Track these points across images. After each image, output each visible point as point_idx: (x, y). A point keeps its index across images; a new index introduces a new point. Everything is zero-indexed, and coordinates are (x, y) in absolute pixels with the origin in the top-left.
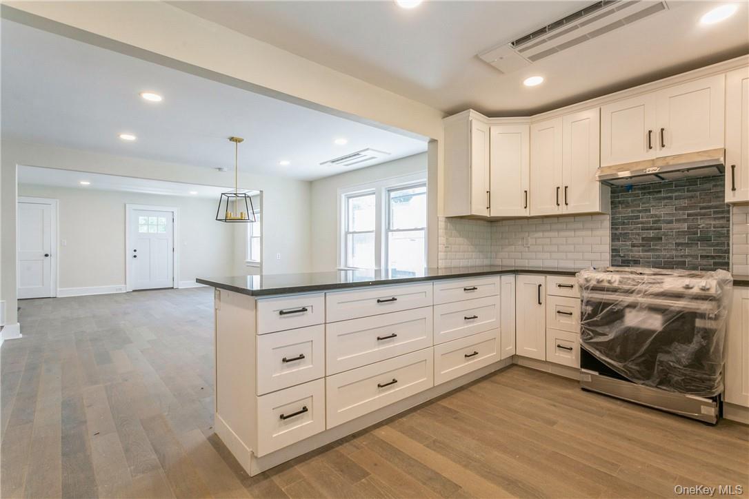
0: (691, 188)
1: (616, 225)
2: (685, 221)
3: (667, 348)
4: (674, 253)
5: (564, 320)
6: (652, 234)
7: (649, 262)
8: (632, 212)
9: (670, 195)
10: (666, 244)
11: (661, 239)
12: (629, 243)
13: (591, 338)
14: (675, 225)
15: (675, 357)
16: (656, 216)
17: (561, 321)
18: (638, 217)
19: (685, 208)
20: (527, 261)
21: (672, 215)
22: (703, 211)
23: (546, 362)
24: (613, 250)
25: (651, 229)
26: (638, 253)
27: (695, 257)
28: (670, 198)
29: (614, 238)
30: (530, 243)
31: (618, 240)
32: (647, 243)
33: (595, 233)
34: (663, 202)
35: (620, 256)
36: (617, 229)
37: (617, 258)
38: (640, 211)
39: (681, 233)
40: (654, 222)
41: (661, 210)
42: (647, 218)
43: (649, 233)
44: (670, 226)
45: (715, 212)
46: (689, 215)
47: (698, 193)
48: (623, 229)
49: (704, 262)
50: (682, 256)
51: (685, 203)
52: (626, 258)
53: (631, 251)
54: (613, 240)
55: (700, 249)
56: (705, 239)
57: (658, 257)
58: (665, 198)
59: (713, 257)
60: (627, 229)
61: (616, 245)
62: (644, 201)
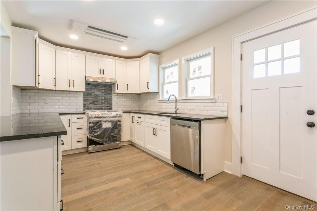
0: (105, 87)
1: (85, 96)
2: (103, 96)
3: (113, 132)
4: (101, 105)
5: (80, 131)
6: (95, 100)
7: (94, 108)
8: (90, 92)
9: (100, 88)
10: (99, 103)
11: (97, 101)
12: (89, 102)
13: (94, 134)
14: (101, 97)
15: (115, 133)
16: (96, 94)
17: (78, 132)
18: (91, 94)
19: (103, 93)
20: (46, 110)
21: (100, 94)
22: (107, 94)
23: (72, 150)
24: (84, 105)
25: (95, 98)
26: (91, 106)
27: (105, 106)
28: (100, 89)
29: (84, 100)
30: (48, 102)
31: (86, 101)
32: (94, 102)
33: (78, 98)
34: (98, 90)
35: (86, 107)
36: (85, 97)
37: (85, 107)
38: (92, 92)
39: (102, 100)
40: (96, 96)
41: (98, 93)
42: (94, 94)
43: (94, 99)
44: (100, 97)
45: (109, 95)
46: (104, 95)
47: (106, 89)
48: (87, 98)
49: (107, 108)
50: (102, 106)
51: (103, 91)
52: (88, 107)
53: (90, 105)
54: (84, 101)
55: (106, 105)
56: (107, 102)
57: (97, 107)
58: (98, 89)
59: (109, 106)
60: (88, 98)
61: (85, 103)
62: (93, 89)
